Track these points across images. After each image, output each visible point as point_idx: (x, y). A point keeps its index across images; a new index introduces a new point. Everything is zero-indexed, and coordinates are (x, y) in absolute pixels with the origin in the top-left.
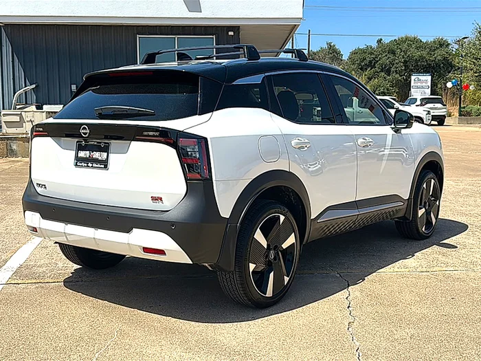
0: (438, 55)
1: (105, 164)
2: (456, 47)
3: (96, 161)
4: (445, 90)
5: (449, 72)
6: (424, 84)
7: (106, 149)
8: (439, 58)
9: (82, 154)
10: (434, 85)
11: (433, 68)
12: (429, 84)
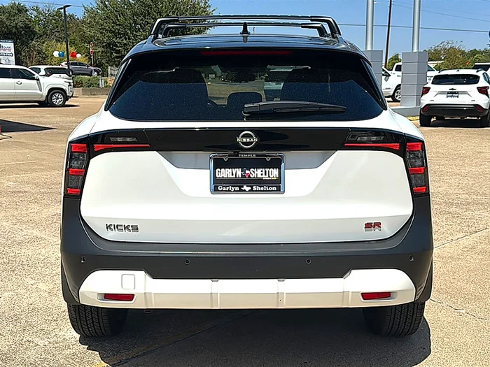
0: (19, 20)
1: (276, 185)
2: (35, 13)
3: (260, 182)
4: (29, 58)
5: (32, 40)
6: (7, 52)
7: (276, 163)
8: (20, 24)
9: (225, 173)
10: (17, 52)
11: (15, 34)
12: (13, 51)
